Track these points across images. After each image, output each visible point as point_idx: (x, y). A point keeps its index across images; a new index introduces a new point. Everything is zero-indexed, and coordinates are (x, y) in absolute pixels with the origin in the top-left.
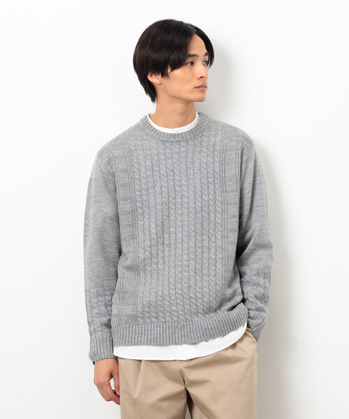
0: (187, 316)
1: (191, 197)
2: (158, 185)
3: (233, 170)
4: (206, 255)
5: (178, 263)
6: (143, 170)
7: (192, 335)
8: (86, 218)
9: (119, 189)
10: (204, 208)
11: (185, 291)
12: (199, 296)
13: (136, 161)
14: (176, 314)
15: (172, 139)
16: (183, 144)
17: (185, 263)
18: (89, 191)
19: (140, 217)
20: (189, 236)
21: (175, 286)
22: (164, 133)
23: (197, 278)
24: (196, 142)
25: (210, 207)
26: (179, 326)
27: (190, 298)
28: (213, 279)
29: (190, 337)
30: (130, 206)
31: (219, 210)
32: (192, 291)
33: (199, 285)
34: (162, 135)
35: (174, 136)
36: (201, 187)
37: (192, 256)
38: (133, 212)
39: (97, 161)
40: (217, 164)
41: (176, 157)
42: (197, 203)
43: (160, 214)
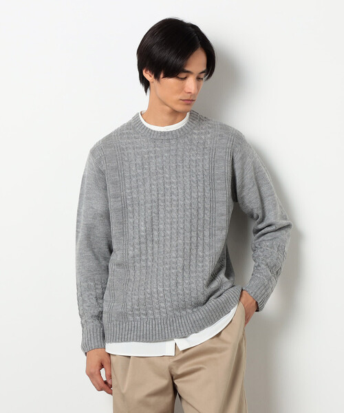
1: (180, 195)
2: (148, 184)
4: (194, 252)
5: (166, 260)
6: (134, 169)
7: (182, 329)
9: (109, 186)
10: (193, 205)
11: (173, 288)
12: (187, 292)
13: (126, 159)
14: (164, 310)
15: (162, 137)
16: (173, 142)
17: (174, 260)
19: (131, 215)
20: (178, 233)
22: (155, 131)
23: (185, 274)
24: (186, 140)
25: (200, 205)
26: (168, 322)
27: (178, 294)
30: (120, 203)
31: (208, 207)
32: (180, 287)
33: (187, 281)
34: (153, 133)
35: (164, 134)
36: (190, 184)
37: (181, 253)
38: (123, 210)
39: (89, 159)
40: (206, 163)
41: (166, 155)
42: (186, 201)
43: (149, 211)
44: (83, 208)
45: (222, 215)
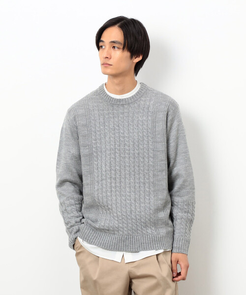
0: (129, 232)
1: (131, 146)
2: (108, 136)
3: (161, 126)
4: (142, 189)
5: (122, 193)
6: (98, 125)
7: (131, 246)
9: (80, 138)
10: (140, 154)
11: (129, 214)
12: (138, 218)
13: (93, 118)
14: (122, 229)
15: (118, 103)
16: (126, 106)
17: (128, 194)
19: (95, 158)
21: (121, 210)
22: (113, 98)
23: (137, 204)
24: (136, 105)
25: (145, 154)
26: (123, 239)
27: (132, 219)
28: (148, 205)
29: (129, 247)
30: (88, 150)
31: (151, 155)
32: (133, 214)
33: (138, 210)
35: (120, 100)
36: (138, 138)
37: (132, 189)
38: (90, 155)
39: (67, 117)
40: (150, 122)
41: (121, 116)
42: (136, 151)
43: (109, 157)
44: (63, 151)
45: (162, 161)
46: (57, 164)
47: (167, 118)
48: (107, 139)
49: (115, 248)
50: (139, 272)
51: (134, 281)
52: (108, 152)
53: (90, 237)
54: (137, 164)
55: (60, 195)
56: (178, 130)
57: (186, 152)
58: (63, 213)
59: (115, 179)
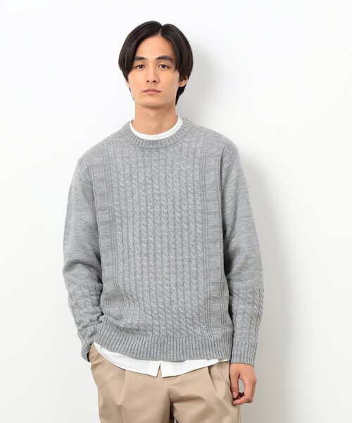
0: (169, 332)
1: (170, 208)
2: (137, 194)
3: (213, 178)
4: (187, 269)
5: (158, 275)
6: (122, 179)
7: (172, 352)
8: (67, 226)
9: (97, 198)
10: (184, 219)
11: (167, 305)
12: (182, 311)
13: (114, 169)
14: (157, 328)
15: (151, 146)
16: (162, 151)
17: (166, 276)
18: (69, 199)
19: (119, 227)
20: (169, 247)
21: (157, 300)
22: (143, 140)
23: (179, 292)
24: (176, 148)
25: (191, 218)
26: (159, 342)
27: (173, 313)
28: (196, 293)
29: (168, 354)
30: (108, 216)
31: (200, 219)
32: (174, 305)
33: (182, 300)
34: (141, 142)
35: (153, 142)
36: (180, 196)
37: (173, 269)
38: (111, 222)
39: (77, 168)
40: (197, 173)
41: (155, 164)
42: (177, 214)
43: (137, 223)
44: (73, 220)
45: (215, 227)
46: (65, 239)
47: (221, 166)
48: (136, 198)
49: (148, 355)
50: (183, 392)
51: (176, 405)
52: (137, 217)
53: (112, 341)
54: (179, 233)
55: (69, 283)
56: (237, 185)
57: (250, 216)
58: (73, 308)
59: (147, 255)
